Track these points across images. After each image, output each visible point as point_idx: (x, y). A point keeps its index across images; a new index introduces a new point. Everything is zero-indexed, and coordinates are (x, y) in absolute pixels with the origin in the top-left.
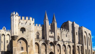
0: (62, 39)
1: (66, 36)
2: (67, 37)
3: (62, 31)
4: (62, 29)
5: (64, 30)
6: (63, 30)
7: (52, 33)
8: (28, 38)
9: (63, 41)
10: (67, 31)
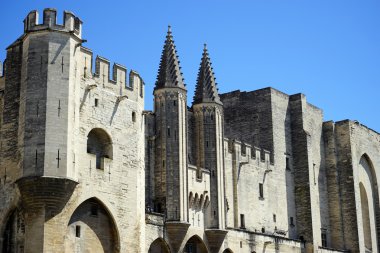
0: (242, 216)
1: (261, 196)
2: (265, 202)
3: (238, 162)
4: (238, 147)
5: (248, 150)
6: (243, 152)
7: (199, 178)
8: (123, 206)
9: (243, 228)
10: (263, 158)
